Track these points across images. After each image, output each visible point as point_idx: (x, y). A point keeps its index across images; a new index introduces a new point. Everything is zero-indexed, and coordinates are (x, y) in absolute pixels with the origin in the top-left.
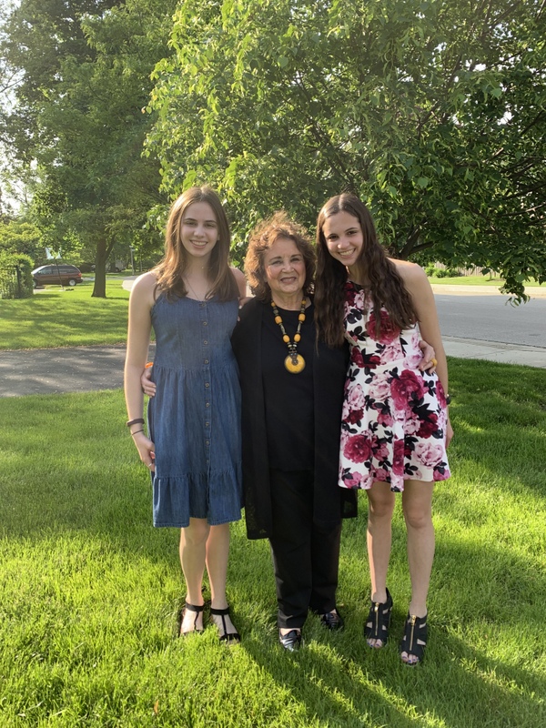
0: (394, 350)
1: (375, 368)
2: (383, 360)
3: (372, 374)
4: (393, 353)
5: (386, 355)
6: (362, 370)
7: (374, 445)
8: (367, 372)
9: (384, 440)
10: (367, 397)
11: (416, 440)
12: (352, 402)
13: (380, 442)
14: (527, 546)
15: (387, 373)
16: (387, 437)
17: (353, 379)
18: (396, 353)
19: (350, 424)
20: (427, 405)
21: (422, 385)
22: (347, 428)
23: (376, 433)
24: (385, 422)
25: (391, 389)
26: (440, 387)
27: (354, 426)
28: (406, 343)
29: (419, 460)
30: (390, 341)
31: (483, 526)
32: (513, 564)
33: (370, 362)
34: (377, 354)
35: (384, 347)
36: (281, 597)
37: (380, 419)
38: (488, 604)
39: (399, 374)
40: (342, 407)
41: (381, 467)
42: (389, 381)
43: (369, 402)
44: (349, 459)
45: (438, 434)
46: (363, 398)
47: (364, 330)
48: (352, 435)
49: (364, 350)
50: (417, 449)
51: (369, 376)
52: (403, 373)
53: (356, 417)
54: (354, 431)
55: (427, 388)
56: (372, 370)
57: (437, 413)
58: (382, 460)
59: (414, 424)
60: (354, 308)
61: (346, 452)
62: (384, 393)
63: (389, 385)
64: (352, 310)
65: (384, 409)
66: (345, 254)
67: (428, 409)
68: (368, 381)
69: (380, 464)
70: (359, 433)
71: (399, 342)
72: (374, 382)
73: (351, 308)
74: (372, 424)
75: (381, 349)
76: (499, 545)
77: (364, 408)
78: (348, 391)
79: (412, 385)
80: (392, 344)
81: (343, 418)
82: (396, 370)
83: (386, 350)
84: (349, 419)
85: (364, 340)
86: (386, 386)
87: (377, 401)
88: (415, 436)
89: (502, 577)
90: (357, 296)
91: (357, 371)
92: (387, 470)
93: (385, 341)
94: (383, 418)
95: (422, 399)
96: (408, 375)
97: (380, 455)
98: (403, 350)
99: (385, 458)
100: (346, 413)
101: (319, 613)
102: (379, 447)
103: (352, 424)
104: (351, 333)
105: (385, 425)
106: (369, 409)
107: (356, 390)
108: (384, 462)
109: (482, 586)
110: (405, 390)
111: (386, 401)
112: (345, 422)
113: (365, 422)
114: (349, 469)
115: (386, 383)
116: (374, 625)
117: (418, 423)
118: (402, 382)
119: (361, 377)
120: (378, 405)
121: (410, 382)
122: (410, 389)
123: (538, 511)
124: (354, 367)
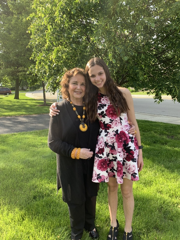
0: (117, 122)
1: (109, 129)
2: (112, 126)
3: (108, 132)
4: (116, 123)
5: (114, 124)
6: (103, 131)
7: (108, 162)
8: (106, 131)
9: (112, 160)
10: (105, 142)
11: (125, 162)
12: (100, 145)
13: (111, 161)
14: (168, 195)
15: (114, 132)
16: (114, 159)
17: (100, 135)
18: (118, 123)
19: (99, 154)
20: (130, 147)
21: (128, 138)
22: (98, 156)
23: (109, 157)
24: (113, 153)
25: (116, 139)
26: (136, 140)
27: (101, 155)
28: (122, 120)
29: (126, 170)
30: (115, 118)
31: (151, 186)
32: (164, 203)
33: (107, 127)
34: (110, 123)
35: (113, 120)
36: (72, 226)
37: (111, 151)
38: (156, 222)
39: (119, 132)
40: (96, 147)
41: (111, 171)
42: (115, 135)
43: (106, 144)
44: (99, 170)
45: (134, 160)
46: (104, 143)
47: (105, 113)
48: (100, 159)
49: (104, 122)
50: (125, 165)
51: (106, 133)
52: (120, 132)
53: (101, 151)
54: (101, 157)
55: (130, 140)
56: (108, 131)
57: (134, 151)
58: (111, 168)
59: (124, 154)
60: (101, 103)
61: (98, 167)
62: (112, 141)
63: (115, 137)
64: (100, 105)
65: (113, 148)
66: (98, 83)
67: (130, 148)
68: (106, 135)
69: (110, 170)
70: (103, 158)
71: (119, 119)
72: (108, 135)
73: (99, 103)
74: (107, 153)
75: (111, 121)
76: (158, 195)
77: (105, 147)
78: (98, 140)
79: (124, 137)
80: (116, 119)
81: (96, 152)
82: (117, 130)
83: (113, 122)
84: (99, 152)
85: (105, 117)
86: (113, 138)
87: (109, 144)
88: (125, 159)
89: (160, 209)
90: (102, 99)
91: (102, 131)
92: (113, 172)
93: (113, 118)
94: (112, 152)
95: (128, 144)
96: (123, 133)
97: (110, 167)
98: (121, 122)
99: (113, 168)
100: (97, 150)
101: (89, 231)
102: (110, 163)
103: (100, 154)
104: (99, 114)
105: (112, 154)
106: (106, 147)
107: (101, 139)
108: (112, 169)
109: (153, 214)
110: (121, 139)
111: (113, 144)
112: (97, 154)
113: (105, 153)
114: (100, 174)
115: (113, 136)
116: (112, 237)
117: (126, 154)
118: (120, 136)
119: (103, 134)
120: (110, 146)
121: (123, 136)
122: (123, 139)
123: (171, 179)
124: (101, 129)
